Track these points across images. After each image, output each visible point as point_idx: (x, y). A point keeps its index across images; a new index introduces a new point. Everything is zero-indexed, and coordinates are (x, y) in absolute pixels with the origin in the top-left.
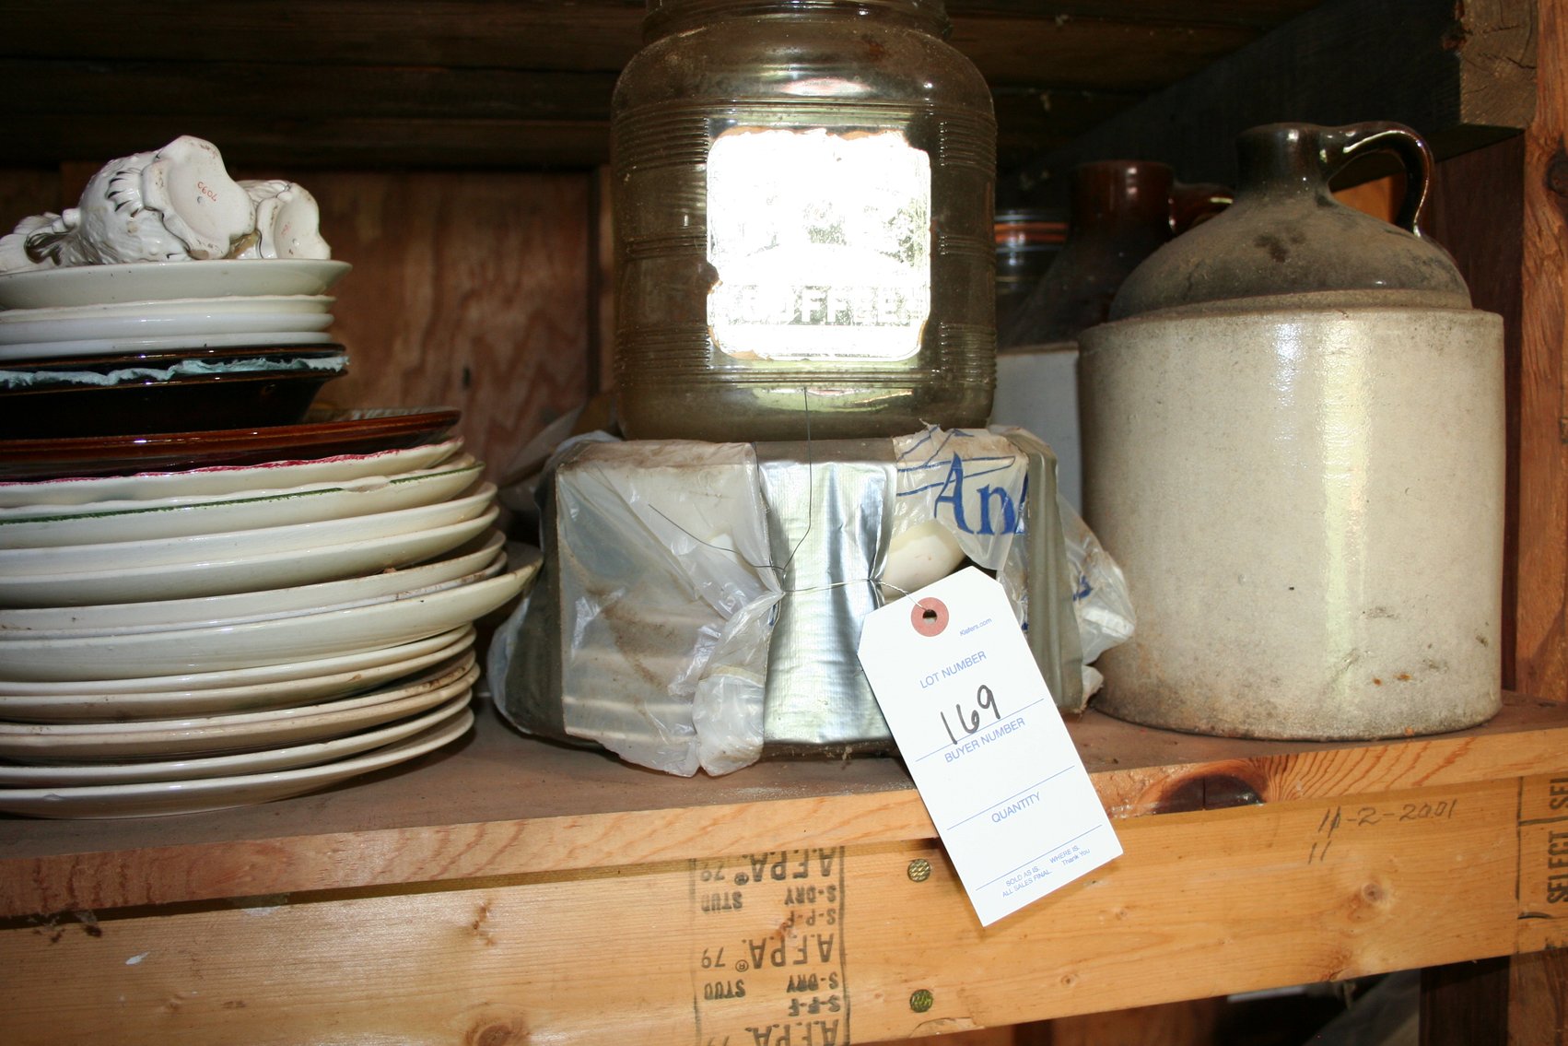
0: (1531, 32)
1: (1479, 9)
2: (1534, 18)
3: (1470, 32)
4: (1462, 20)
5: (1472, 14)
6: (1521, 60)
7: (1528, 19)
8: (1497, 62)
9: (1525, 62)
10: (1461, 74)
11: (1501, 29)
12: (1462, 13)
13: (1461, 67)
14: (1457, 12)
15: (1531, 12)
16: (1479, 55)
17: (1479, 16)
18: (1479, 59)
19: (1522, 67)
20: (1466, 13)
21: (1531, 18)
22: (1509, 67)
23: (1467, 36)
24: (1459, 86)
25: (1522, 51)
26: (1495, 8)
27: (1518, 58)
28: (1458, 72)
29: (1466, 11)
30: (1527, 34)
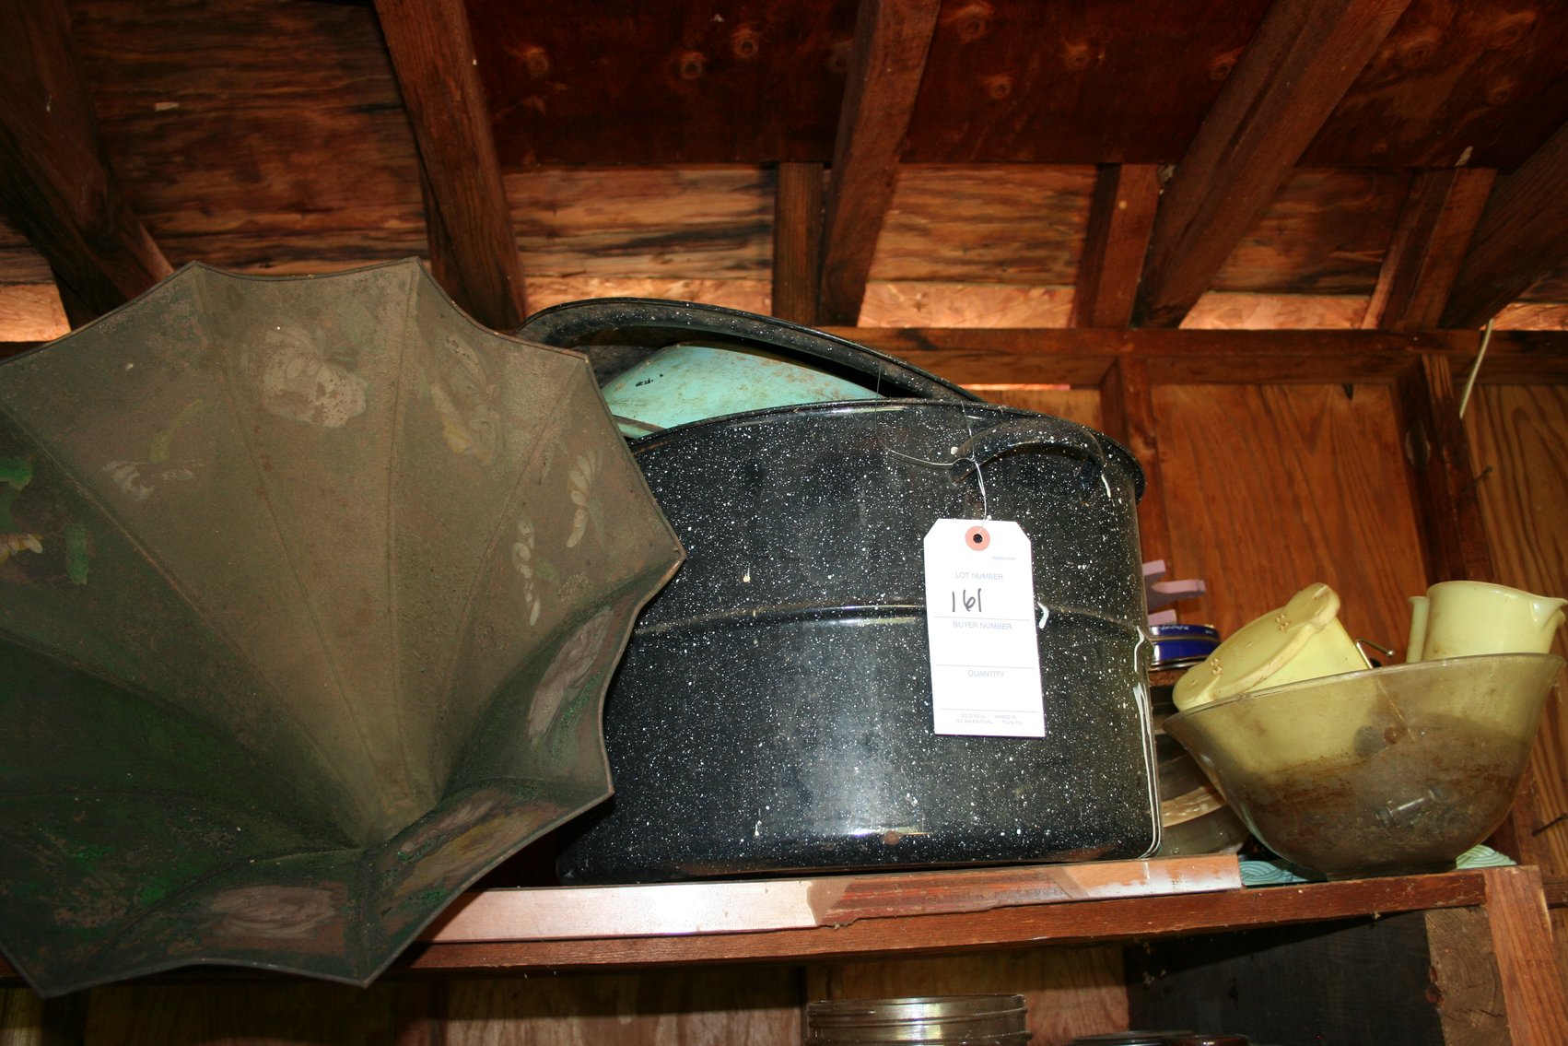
0: (1496, 986)
1: (1449, 973)
2: (1497, 976)
3: (1445, 992)
4: (1436, 983)
5: (1444, 978)
6: (1492, 1010)
7: (1491, 976)
8: (1472, 1014)
9: (1496, 1012)
10: (1443, 1028)
11: (1470, 987)
12: (1436, 978)
13: (1442, 1021)
14: (1432, 977)
15: (1493, 969)
16: (1457, 1011)
17: (1450, 979)
18: (1456, 1014)
19: (1494, 1016)
20: (1439, 976)
21: (1494, 975)
22: (1483, 1018)
23: (1443, 996)
24: (1443, 1037)
25: (1491, 1003)
26: (1462, 970)
27: (1489, 1011)
28: (1440, 1025)
29: (1439, 975)
30: (1494, 989)
